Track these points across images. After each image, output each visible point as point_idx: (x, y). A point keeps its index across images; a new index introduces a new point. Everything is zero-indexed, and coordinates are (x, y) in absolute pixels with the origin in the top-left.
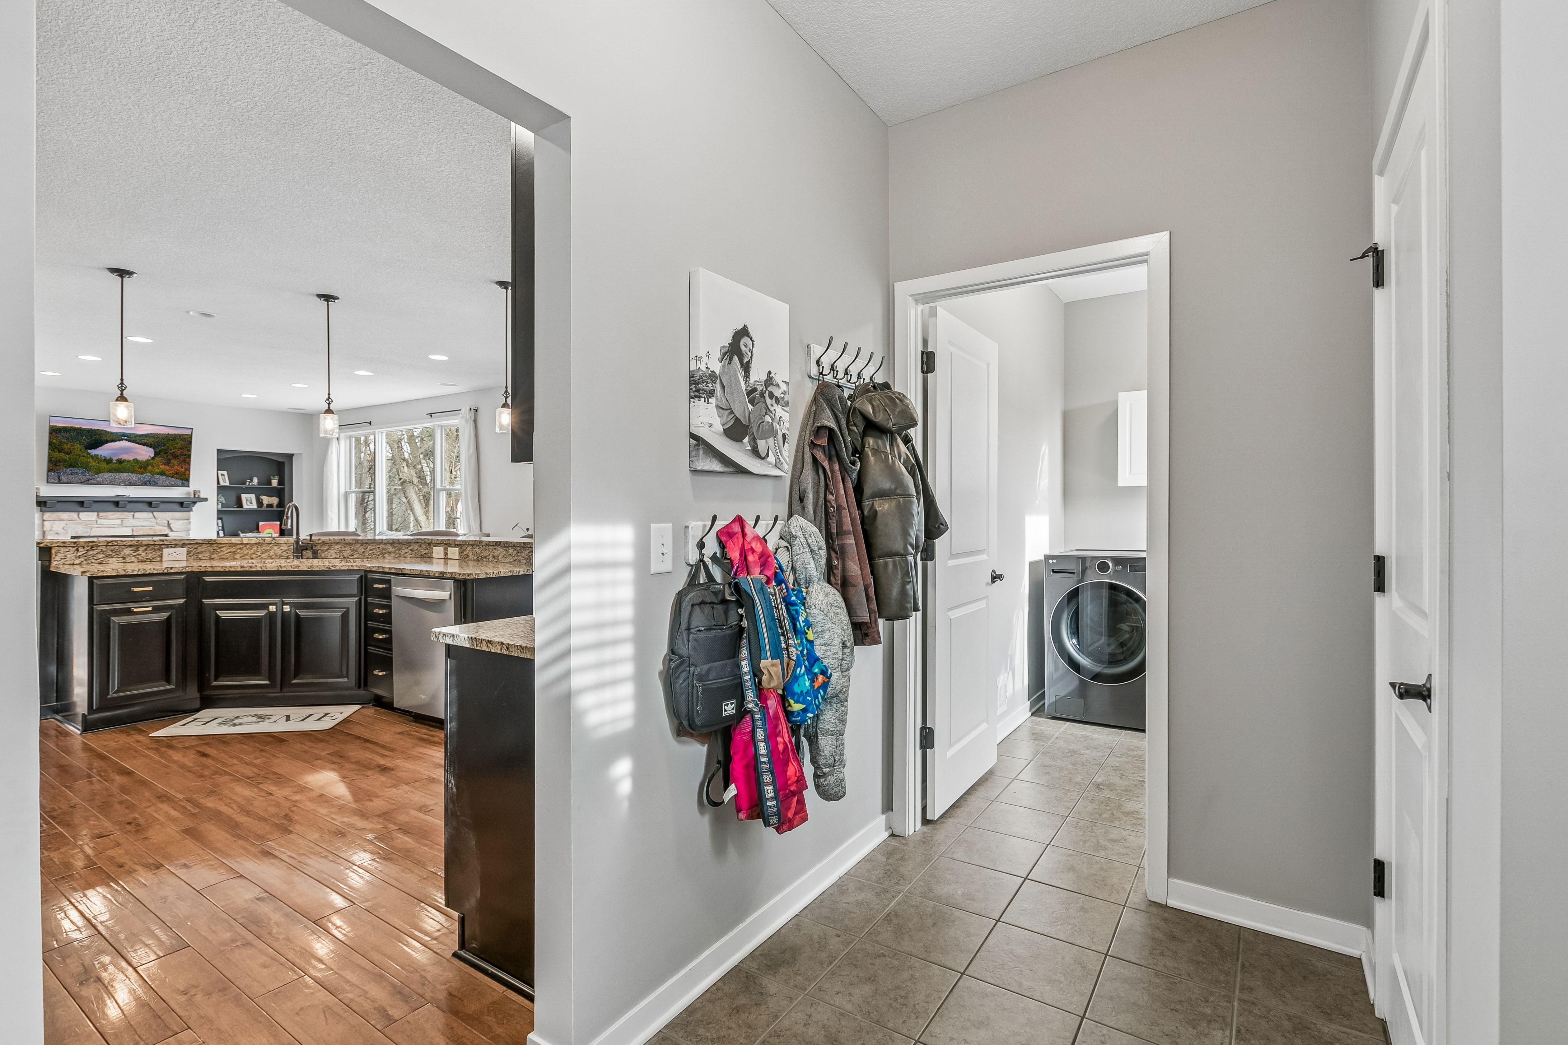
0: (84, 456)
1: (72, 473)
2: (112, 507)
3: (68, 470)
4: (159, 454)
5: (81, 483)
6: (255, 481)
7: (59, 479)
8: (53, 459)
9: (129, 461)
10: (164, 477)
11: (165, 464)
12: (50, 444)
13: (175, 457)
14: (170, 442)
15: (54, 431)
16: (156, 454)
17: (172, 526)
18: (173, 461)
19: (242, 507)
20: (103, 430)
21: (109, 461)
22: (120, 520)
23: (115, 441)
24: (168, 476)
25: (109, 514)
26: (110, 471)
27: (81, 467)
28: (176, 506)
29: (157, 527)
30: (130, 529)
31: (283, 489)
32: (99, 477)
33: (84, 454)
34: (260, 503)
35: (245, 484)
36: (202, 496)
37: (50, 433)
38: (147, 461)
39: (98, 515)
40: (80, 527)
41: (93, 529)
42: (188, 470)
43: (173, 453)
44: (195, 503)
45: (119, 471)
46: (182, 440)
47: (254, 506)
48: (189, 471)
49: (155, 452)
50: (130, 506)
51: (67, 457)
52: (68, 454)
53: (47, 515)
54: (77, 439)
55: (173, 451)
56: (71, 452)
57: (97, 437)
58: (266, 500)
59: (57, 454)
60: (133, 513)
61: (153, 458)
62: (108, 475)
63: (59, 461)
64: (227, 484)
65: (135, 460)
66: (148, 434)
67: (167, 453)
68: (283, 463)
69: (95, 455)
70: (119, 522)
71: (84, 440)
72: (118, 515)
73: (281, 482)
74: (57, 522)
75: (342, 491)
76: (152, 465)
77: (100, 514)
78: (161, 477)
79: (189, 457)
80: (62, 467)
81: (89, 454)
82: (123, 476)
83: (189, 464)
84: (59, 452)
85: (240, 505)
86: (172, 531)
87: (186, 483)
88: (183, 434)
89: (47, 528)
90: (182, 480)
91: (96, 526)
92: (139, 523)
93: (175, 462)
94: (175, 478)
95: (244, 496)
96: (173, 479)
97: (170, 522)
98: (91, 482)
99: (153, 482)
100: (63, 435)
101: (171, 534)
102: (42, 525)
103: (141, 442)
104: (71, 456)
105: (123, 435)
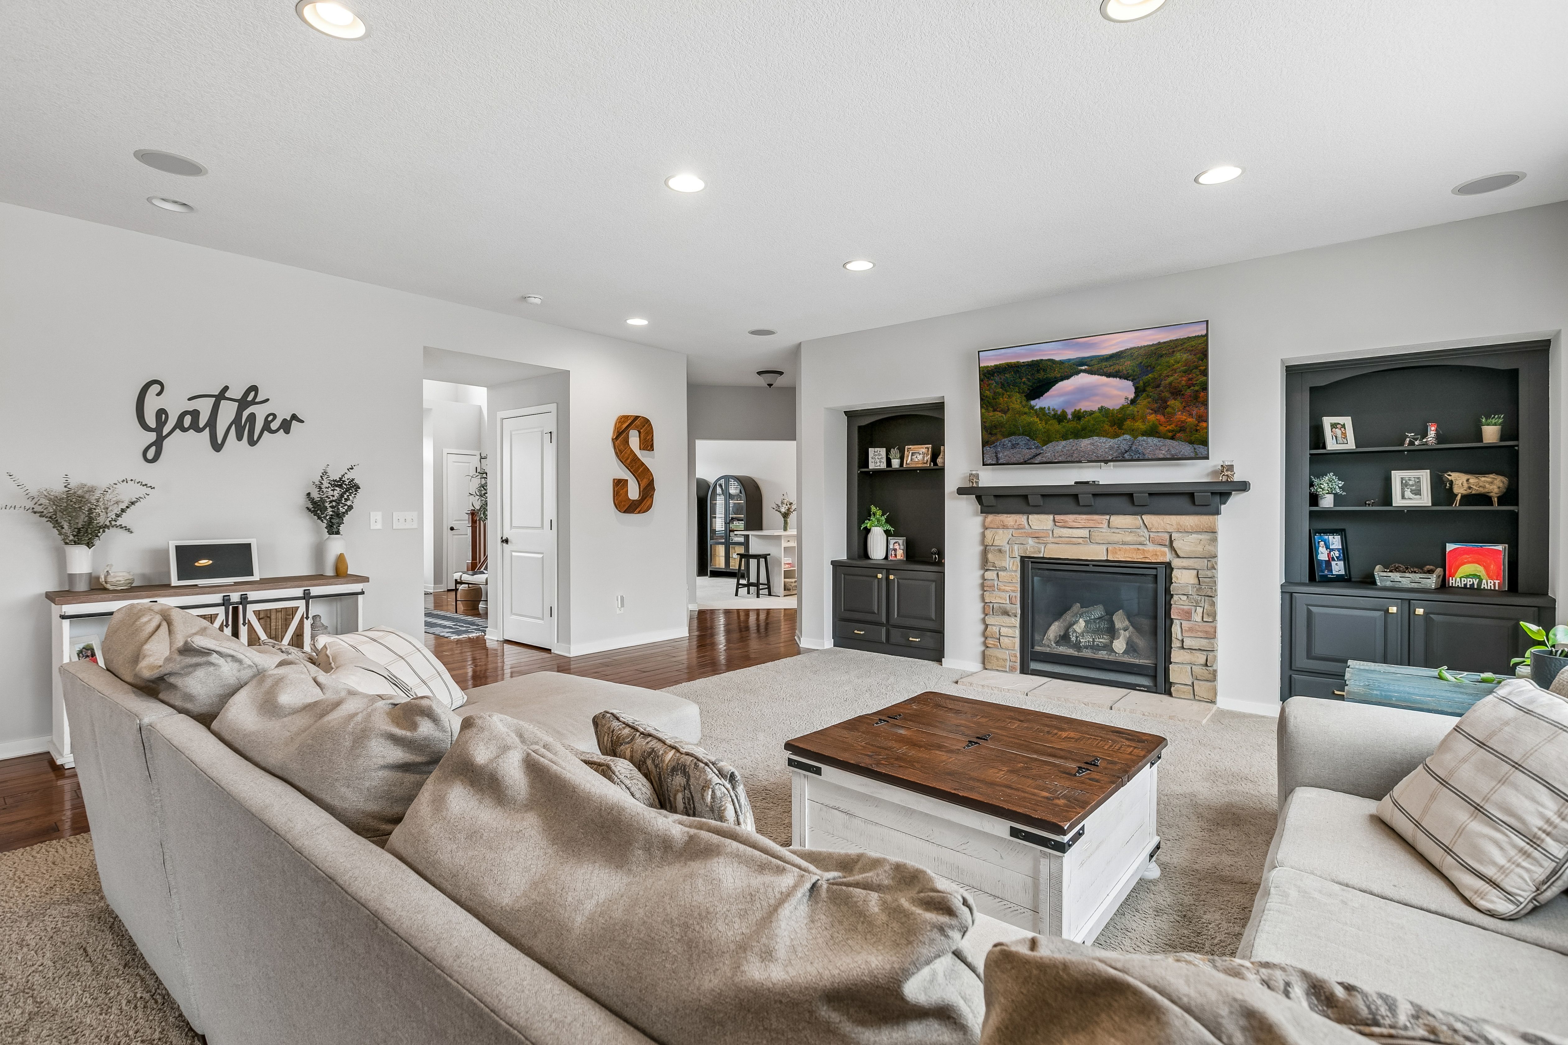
0: (1025, 413)
1: (1013, 445)
2: (1071, 504)
3: (1006, 441)
4: (1144, 391)
5: (1025, 463)
6: (1432, 432)
7: (997, 459)
8: (987, 425)
9: (1092, 413)
10: (1156, 440)
11: (1155, 412)
12: (982, 399)
13: (1176, 393)
14: (1164, 360)
15: (987, 375)
16: (1138, 391)
17: (1176, 545)
18: (1171, 402)
19: (1390, 503)
20: (1049, 360)
21: (1060, 418)
22: (1087, 530)
23: (1067, 377)
24: (1165, 437)
25: (1070, 518)
26: (1065, 437)
27: (1023, 434)
28: (1182, 502)
29: (1150, 547)
30: (1104, 547)
31: (1519, 449)
32: (1049, 450)
33: (1026, 410)
35: (1402, 444)
36: (1236, 478)
37: (981, 380)
38: (1123, 408)
39: (1054, 520)
40: (1031, 541)
41: (1049, 546)
42: (1203, 418)
43: (1170, 384)
44: (1224, 496)
45: (1079, 434)
46: (1187, 350)
47: (1425, 500)
48: (1206, 421)
49: (1136, 388)
50: (1100, 502)
51: (1005, 418)
52: (1005, 413)
53: (990, 517)
54: (1015, 384)
55: (1171, 379)
56: (1008, 409)
57: (1041, 375)
58: (1464, 482)
59: (991, 414)
60: (1108, 517)
61: (1133, 402)
62: (1060, 447)
63: (995, 427)
64: (1351, 445)
65: (1101, 409)
66: (1122, 352)
67: (1158, 386)
68: (1513, 372)
69: (1042, 409)
70: (1085, 533)
71: (1024, 383)
72: (1082, 519)
73: (1509, 431)
74: (1000, 531)
76: (1134, 418)
77: (1058, 517)
78: (1150, 439)
79: (1205, 388)
80: (999, 436)
81: (1032, 408)
82: (1085, 443)
83: (1205, 403)
84: (994, 410)
85: (1384, 497)
86: (1178, 556)
87: (1201, 449)
88: (1189, 339)
89: (989, 541)
90: (1191, 442)
91: (1051, 539)
92: (1117, 538)
93: (1175, 403)
94: (1180, 439)
95: (1397, 476)
96: (1174, 443)
97: (1174, 536)
98: (1039, 459)
99: (1137, 452)
100: (997, 379)
101: (1176, 563)
102: (983, 536)
103: (1111, 370)
104: (1008, 415)
105: (1082, 362)
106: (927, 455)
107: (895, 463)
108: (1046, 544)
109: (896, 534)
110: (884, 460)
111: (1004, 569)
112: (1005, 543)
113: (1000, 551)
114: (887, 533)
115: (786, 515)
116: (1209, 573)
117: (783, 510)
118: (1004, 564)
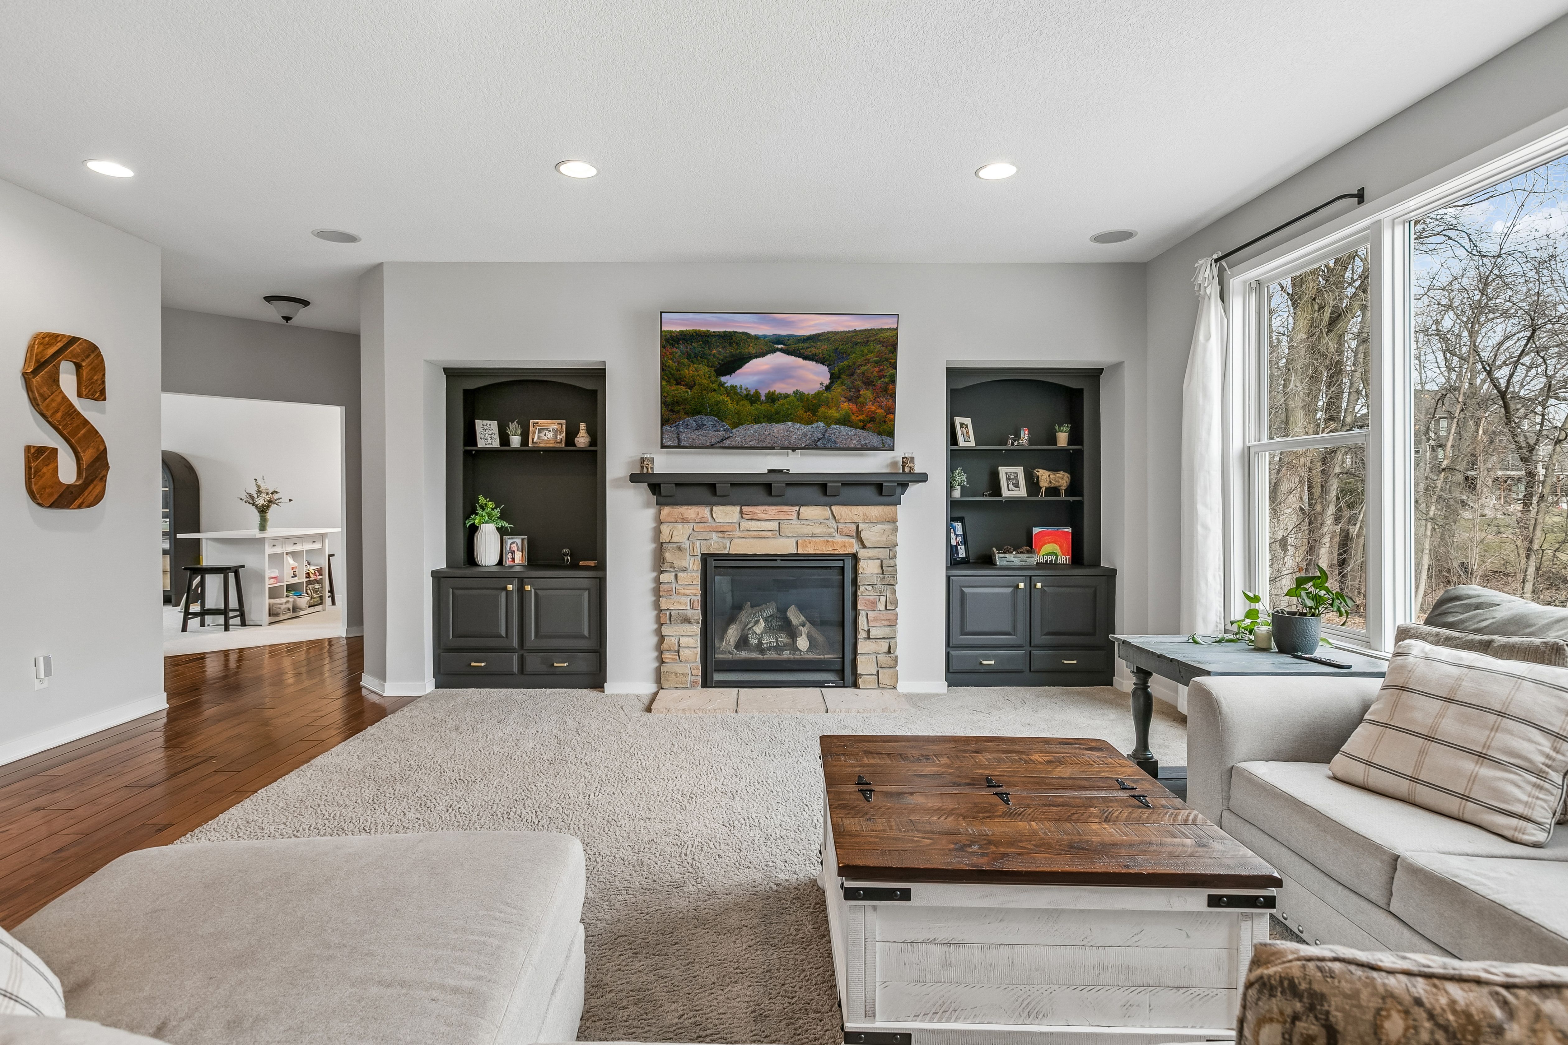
0: (714, 390)
1: (698, 426)
2: (761, 494)
3: (690, 420)
4: (839, 377)
5: (712, 446)
6: (1025, 435)
7: (679, 440)
8: (668, 400)
9: (787, 396)
10: (848, 429)
11: (849, 400)
12: (663, 369)
13: (869, 383)
14: (858, 348)
15: (670, 341)
16: (834, 378)
17: (863, 535)
18: (863, 392)
19: (1000, 495)
20: (743, 333)
21: (753, 398)
22: (776, 523)
23: (763, 355)
24: (856, 426)
25: (759, 510)
26: (757, 421)
27: (711, 414)
28: (870, 493)
29: (839, 539)
30: (794, 540)
31: (1081, 452)
32: (740, 434)
33: (715, 386)
34: (1033, 484)
35: (1006, 444)
36: (918, 469)
37: (663, 347)
38: (818, 394)
39: (741, 512)
40: (714, 536)
41: (735, 541)
42: (891, 410)
43: (863, 373)
44: (904, 485)
45: (772, 418)
46: (879, 342)
47: (1022, 492)
48: (894, 413)
49: (832, 374)
50: (791, 492)
51: (690, 394)
52: (691, 388)
53: (666, 510)
54: (703, 356)
55: (864, 368)
56: (695, 384)
57: (734, 349)
58: (1045, 477)
59: (674, 388)
60: (797, 508)
61: (828, 388)
62: (753, 430)
63: (678, 403)
64: (972, 444)
65: (796, 393)
66: (819, 335)
67: (852, 375)
68: (1080, 392)
69: (733, 387)
70: (774, 525)
71: (714, 356)
72: (772, 511)
73: (1076, 437)
74: (680, 526)
75: (1236, 445)
76: (828, 405)
77: (745, 509)
78: (842, 428)
79: (894, 381)
80: (682, 415)
81: (722, 385)
82: (778, 429)
83: (893, 396)
84: (678, 384)
85: (996, 489)
86: (864, 547)
87: (888, 440)
88: (882, 330)
89: (665, 537)
90: (880, 434)
91: (738, 534)
92: (807, 530)
93: (867, 394)
94: (869, 430)
95: (1003, 471)
96: (864, 433)
97: (861, 526)
98: (727, 443)
99: (829, 440)
100: (682, 347)
101: (862, 553)
102: (657, 532)
103: (808, 352)
104: (694, 391)
105: (778, 340)
106: (561, 432)
107: (515, 441)
108: (731, 539)
109: (514, 533)
110: (497, 437)
111: (684, 570)
112: (685, 539)
113: (679, 549)
114: (502, 531)
115: (263, 510)
116: (891, 562)
117: (260, 502)
118: (684, 564)
